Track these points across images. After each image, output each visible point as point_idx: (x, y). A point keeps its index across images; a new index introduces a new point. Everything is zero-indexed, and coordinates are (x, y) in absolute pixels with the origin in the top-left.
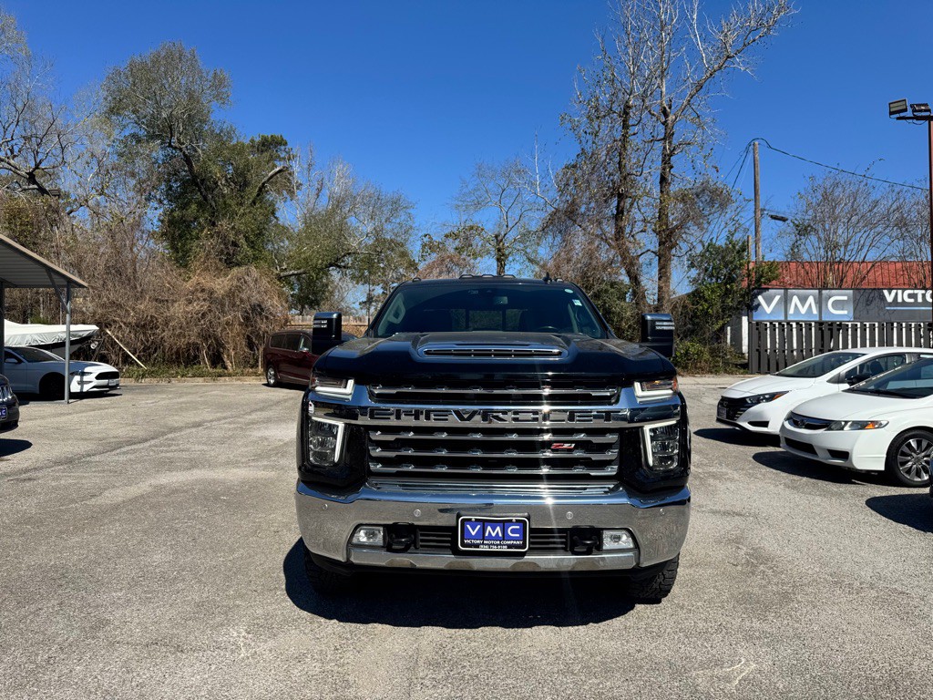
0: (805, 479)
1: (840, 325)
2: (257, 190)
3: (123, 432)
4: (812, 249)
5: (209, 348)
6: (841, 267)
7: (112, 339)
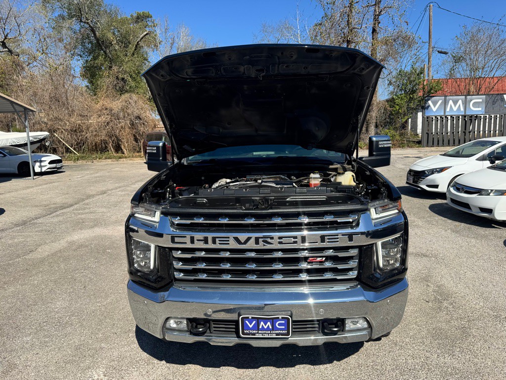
0: (463, 224)
1: (477, 117)
2: (134, 46)
3: (59, 200)
4: (462, 71)
5: (113, 142)
6: (479, 81)
7: (58, 139)
